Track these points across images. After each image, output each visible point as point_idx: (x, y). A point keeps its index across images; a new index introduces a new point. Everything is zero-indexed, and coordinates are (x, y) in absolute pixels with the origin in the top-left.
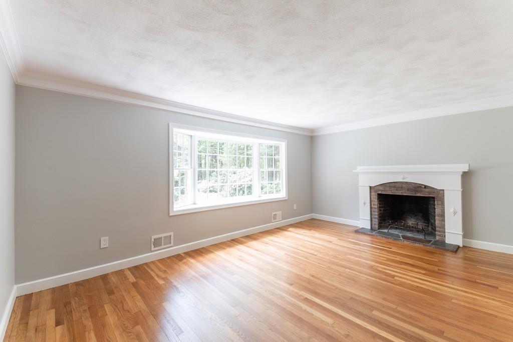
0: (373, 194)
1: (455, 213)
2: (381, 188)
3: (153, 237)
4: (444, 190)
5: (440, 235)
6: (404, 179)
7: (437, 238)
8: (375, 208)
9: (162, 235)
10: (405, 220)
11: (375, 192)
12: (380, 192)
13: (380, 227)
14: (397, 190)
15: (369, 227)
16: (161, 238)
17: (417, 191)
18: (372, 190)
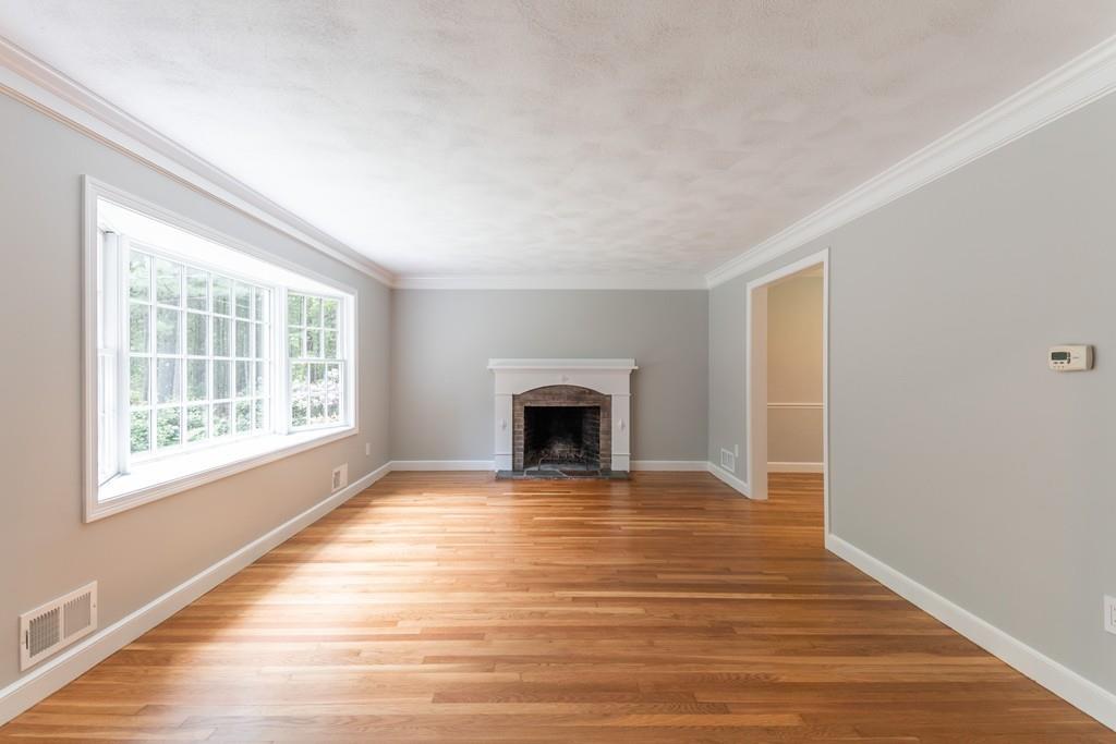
0: (518, 407)
1: (623, 426)
2: (531, 397)
3: (27, 617)
4: (610, 396)
5: (604, 461)
6: (564, 379)
7: (602, 465)
8: (520, 433)
9: (59, 602)
10: (550, 448)
11: (521, 404)
12: (528, 404)
13: (527, 464)
14: (553, 399)
15: (510, 468)
16: (56, 612)
17: (578, 399)
18: (516, 401)
